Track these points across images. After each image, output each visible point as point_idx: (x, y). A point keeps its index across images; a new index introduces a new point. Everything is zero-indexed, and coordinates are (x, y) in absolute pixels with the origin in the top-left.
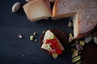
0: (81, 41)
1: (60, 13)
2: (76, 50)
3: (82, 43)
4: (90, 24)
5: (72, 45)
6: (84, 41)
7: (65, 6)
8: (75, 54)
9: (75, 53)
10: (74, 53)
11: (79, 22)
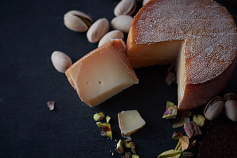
0: (197, 116)
1: (144, 41)
2: (185, 137)
3: (199, 121)
4: (214, 65)
5: (175, 126)
6: (203, 115)
7: (155, 27)
8: (182, 145)
9: (183, 142)
10: (180, 144)
11: (188, 61)
